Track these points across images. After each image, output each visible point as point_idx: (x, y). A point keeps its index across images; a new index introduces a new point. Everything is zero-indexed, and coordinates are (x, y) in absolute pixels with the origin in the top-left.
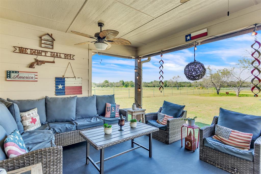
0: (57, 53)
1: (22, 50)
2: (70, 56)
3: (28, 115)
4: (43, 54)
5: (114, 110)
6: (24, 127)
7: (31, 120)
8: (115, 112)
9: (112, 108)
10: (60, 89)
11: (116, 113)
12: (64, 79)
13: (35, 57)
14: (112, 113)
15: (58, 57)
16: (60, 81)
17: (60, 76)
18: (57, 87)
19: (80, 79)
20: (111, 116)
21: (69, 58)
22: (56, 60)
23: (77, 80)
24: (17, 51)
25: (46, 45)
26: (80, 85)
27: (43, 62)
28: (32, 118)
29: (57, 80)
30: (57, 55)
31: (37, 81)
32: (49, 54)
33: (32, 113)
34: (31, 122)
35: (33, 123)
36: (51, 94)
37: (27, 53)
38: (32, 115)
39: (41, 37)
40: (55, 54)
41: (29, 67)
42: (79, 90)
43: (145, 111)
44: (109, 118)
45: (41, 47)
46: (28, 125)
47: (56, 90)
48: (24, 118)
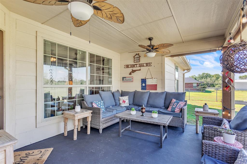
0: (142, 64)
1: (127, 66)
2: (149, 64)
3: (122, 98)
4: (136, 66)
5: (175, 105)
6: (120, 103)
7: (122, 101)
8: (175, 107)
9: (175, 104)
10: (144, 86)
11: (176, 109)
12: (146, 79)
13: (132, 68)
14: (172, 108)
15: (142, 66)
16: (144, 81)
17: (143, 78)
18: (142, 85)
19: (156, 79)
20: (171, 110)
21: (149, 65)
22: (142, 68)
23: (154, 80)
24: (126, 67)
25: (137, 61)
26: (156, 83)
27: (135, 71)
28: (123, 100)
29: (142, 81)
30: (142, 65)
31: (133, 82)
32: (138, 66)
33: (124, 98)
34: (123, 102)
35: (123, 103)
36: (139, 89)
37: (129, 67)
38: (123, 99)
39: (134, 57)
40: (141, 64)
41: (129, 74)
42: (155, 87)
43: (218, 115)
44: (170, 111)
45: (134, 62)
46: (121, 103)
47: (142, 87)
48: (120, 99)
